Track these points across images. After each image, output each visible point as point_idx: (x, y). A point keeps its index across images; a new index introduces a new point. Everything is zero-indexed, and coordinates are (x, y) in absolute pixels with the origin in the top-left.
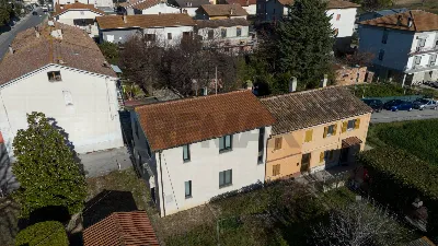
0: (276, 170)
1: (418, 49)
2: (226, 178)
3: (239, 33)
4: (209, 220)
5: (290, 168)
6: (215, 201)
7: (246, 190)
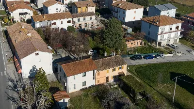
0: (98, 81)
1: (162, 32)
2: (84, 84)
3: (91, 18)
4: (80, 94)
5: (103, 81)
6: (81, 90)
7: (90, 87)
